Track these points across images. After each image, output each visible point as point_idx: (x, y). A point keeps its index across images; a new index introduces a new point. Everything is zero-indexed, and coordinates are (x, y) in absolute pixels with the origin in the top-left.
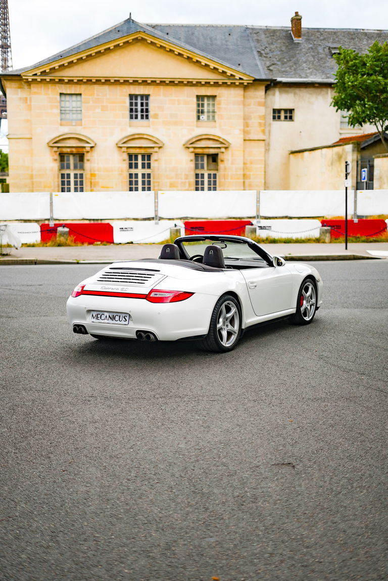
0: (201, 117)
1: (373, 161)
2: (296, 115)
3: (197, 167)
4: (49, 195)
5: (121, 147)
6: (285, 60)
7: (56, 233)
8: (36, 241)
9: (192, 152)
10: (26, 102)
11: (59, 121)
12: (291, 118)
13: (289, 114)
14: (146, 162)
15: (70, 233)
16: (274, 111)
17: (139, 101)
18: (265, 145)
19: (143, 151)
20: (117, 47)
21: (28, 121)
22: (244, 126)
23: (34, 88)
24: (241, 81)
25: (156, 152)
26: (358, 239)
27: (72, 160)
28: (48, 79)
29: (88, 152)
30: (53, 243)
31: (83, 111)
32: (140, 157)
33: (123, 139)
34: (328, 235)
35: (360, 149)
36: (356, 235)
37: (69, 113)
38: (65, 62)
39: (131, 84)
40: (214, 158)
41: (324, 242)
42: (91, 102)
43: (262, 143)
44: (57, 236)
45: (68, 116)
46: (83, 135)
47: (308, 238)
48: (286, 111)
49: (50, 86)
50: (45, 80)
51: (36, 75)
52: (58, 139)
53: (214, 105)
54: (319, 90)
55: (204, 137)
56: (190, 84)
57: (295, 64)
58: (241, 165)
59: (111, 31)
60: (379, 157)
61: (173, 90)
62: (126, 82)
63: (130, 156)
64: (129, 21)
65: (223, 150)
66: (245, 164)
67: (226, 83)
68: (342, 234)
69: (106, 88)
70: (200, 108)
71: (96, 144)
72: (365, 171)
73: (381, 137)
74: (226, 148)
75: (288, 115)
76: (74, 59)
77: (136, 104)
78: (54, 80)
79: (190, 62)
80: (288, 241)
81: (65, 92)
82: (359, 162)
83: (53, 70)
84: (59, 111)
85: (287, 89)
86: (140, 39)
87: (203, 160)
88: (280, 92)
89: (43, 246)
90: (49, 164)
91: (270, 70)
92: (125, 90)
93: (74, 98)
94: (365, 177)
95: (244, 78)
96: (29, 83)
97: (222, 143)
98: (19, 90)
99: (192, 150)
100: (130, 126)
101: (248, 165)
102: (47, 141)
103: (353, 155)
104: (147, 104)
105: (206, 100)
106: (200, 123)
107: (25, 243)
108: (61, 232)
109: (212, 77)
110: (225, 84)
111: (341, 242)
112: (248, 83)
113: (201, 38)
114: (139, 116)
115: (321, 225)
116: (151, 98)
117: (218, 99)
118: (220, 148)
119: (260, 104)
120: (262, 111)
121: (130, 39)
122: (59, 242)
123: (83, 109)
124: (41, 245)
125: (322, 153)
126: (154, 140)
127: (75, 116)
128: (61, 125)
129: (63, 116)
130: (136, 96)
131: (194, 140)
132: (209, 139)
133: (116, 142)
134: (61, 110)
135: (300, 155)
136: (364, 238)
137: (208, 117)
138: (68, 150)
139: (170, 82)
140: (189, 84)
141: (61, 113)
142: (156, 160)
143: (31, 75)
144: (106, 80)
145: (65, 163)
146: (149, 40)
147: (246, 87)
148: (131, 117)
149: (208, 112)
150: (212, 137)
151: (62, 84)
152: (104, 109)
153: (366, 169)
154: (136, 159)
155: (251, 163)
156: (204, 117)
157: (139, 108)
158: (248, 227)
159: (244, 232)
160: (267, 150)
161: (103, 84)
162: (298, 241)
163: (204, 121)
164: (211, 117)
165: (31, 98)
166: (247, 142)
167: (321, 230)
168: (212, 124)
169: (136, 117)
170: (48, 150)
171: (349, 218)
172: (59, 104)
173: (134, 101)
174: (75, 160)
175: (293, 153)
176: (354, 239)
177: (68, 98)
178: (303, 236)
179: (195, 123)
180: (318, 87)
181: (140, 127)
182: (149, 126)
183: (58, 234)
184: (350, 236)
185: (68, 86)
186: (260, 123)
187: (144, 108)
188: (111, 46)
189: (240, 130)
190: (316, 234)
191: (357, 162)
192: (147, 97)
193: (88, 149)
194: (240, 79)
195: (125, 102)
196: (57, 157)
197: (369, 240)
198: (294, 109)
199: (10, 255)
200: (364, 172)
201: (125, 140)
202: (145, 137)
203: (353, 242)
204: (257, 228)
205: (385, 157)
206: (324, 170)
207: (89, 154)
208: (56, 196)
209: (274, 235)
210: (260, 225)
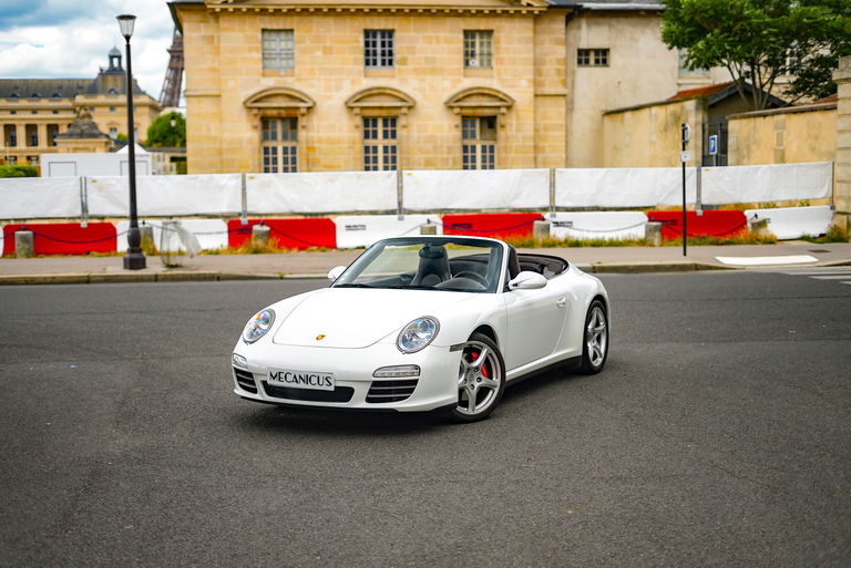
0: (470, 63)
1: (727, 124)
2: (614, 58)
3: (465, 135)
4: (241, 178)
5: (352, 108)
7: (251, 233)
8: (221, 246)
9: (457, 114)
10: (213, 43)
11: (261, 70)
12: (605, 62)
13: (602, 56)
14: (389, 129)
15: (270, 234)
16: (580, 52)
17: (379, 40)
18: (567, 103)
19: (384, 113)
21: (214, 70)
22: (535, 75)
23: (224, 23)
24: (530, 9)
25: (405, 114)
26: (704, 240)
27: (279, 127)
28: (244, 8)
29: (303, 115)
30: (247, 249)
31: (296, 55)
32: (380, 123)
33: (355, 95)
34: (658, 234)
35: (707, 107)
36: (701, 234)
37: (275, 59)
39: (366, 14)
40: (490, 123)
41: (652, 245)
42: (308, 42)
43: (562, 101)
44: (252, 239)
45: (276, 63)
46: (296, 91)
47: (628, 239)
48: (597, 51)
49: (247, 19)
50: (240, 9)
51: (226, 2)
52: (258, 96)
53: (489, 43)
54: (646, 21)
55: (475, 91)
58: (531, 133)
60: (735, 118)
61: (429, 22)
62: (359, 12)
63: (366, 121)
65: (504, 110)
66: (536, 130)
67: (507, 12)
68: (679, 233)
69: (330, 21)
70: (470, 49)
71: (315, 104)
72: (714, 139)
73: (738, 88)
74: (509, 108)
75: (601, 58)
77: (374, 44)
78: (253, 9)
80: (597, 244)
81: (269, 27)
82: (707, 126)
84: (260, 55)
85: (601, 20)
87: (474, 126)
88: (588, 25)
89: (231, 253)
90: (246, 133)
92: (357, 24)
93: (283, 36)
94: (715, 148)
95: (535, 4)
96: (216, 15)
97: (501, 100)
98: (202, 25)
99: (457, 110)
100: (366, 76)
101: (542, 133)
102: (243, 100)
103: (696, 115)
104: (390, 44)
105: (478, 36)
106: (469, 71)
107: (206, 249)
108: (259, 231)
109: (487, 4)
110: (505, 13)
111: (677, 245)
112: (540, 12)
114: (379, 62)
115: (646, 219)
116: (396, 35)
117: (495, 34)
118: (499, 107)
119: (557, 42)
120: (561, 51)
122: (255, 247)
123: (295, 51)
124: (229, 252)
125: (651, 114)
126: (402, 96)
127: (284, 63)
128: (264, 75)
129: (267, 62)
130: (375, 32)
131: (461, 96)
132: (483, 94)
133: (345, 99)
134: (263, 54)
135: (619, 116)
136: (712, 238)
137: (481, 62)
138: (275, 112)
139: (425, 10)
140: (453, 14)
141: (264, 59)
142: (404, 127)
143: (219, 2)
145: (270, 131)
147: (537, 18)
148: (367, 63)
149: (481, 54)
150: (486, 92)
151: (265, 15)
152: (327, 51)
153: (716, 136)
154: (375, 125)
155: (546, 129)
156: (475, 62)
157: (379, 49)
158: (537, 223)
159: (531, 230)
160: (570, 110)
161: (326, 14)
162: (613, 244)
163: (475, 68)
164: (485, 63)
165: (219, 37)
166: (540, 99)
167: (647, 226)
168: (488, 72)
169: (375, 63)
170: (244, 113)
171: (690, 208)
172: (260, 45)
173: (371, 40)
174: (284, 127)
175: (608, 113)
176: (697, 240)
177: (273, 36)
178: (620, 236)
179: (462, 71)
180: (644, 16)
181: (381, 78)
182: (394, 76)
183: (253, 235)
184: (691, 235)
185: (273, 18)
187: (387, 49)
189: (529, 80)
190: (640, 233)
191: (703, 126)
192: (391, 33)
193: (303, 111)
194: (529, 5)
195: (358, 41)
196: (257, 122)
197: (720, 242)
198: (608, 50)
199: (181, 267)
200: (713, 141)
201: (358, 97)
202: (388, 92)
203: (694, 244)
204: (552, 225)
205: (745, 117)
206: (654, 138)
207: (305, 119)
208: (252, 178)
209: (576, 235)
210: (555, 220)
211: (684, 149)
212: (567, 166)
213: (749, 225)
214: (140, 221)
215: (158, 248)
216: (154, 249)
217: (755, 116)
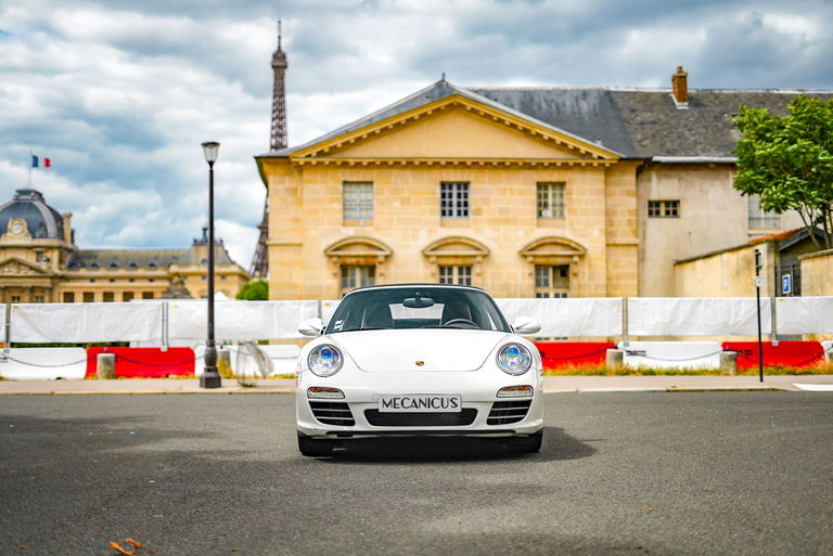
0: (543, 213)
1: (799, 265)
2: (684, 209)
3: (538, 284)
4: (317, 306)
5: (428, 257)
6: (665, 133)
9: (531, 263)
10: (296, 194)
11: (341, 220)
12: (675, 213)
13: (672, 208)
14: (465, 277)
16: (651, 204)
17: (455, 191)
18: (638, 252)
19: (460, 262)
20: (424, 116)
21: (296, 220)
22: (606, 225)
23: (307, 176)
24: (602, 161)
25: (479, 263)
26: (780, 371)
27: (358, 275)
28: (327, 161)
29: (381, 263)
31: (375, 206)
32: (455, 271)
33: (431, 245)
34: (733, 363)
35: (779, 251)
36: (777, 364)
37: (355, 209)
38: (351, 139)
39: (443, 167)
40: (563, 271)
41: (727, 374)
42: (386, 194)
43: (634, 251)
45: (355, 214)
46: (374, 240)
47: (703, 368)
48: (667, 203)
49: (329, 171)
50: (322, 163)
51: (310, 156)
52: (339, 245)
53: (562, 195)
54: (714, 174)
55: (548, 241)
56: (527, 166)
57: (680, 137)
58: (605, 282)
59: (416, 98)
60: (808, 258)
61: (503, 174)
62: (436, 165)
63: (442, 269)
64: (440, 85)
65: (576, 259)
66: (608, 279)
67: (579, 164)
68: (754, 362)
69: (408, 173)
70: (543, 200)
71: (392, 252)
72: (787, 278)
73: (810, 233)
74: (582, 257)
75: (671, 209)
76: (364, 134)
77: (451, 196)
78: (335, 163)
79: (527, 136)
80: (671, 373)
81: (349, 179)
82: (779, 269)
83: (334, 150)
84: (341, 206)
85: (670, 172)
86: (455, 106)
87: (546, 274)
88: (659, 178)
90: (326, 280)
91: (643, 146)
92: (434, 176)
93: (363, 188)
94: (787, 287)
95: (605, 157)
96: (300, 169)
97: (574, 249)
98: (287, 178)
99: (530, 259)
100: (442, 226)
101: (614, 281)
102: (324, 247)
104: (466, 196)
105: (550, 188)
106: (542, 221)
107: (281, 373)
109: (558, 156)
110: (577, 165)
111: (753, 375)
112: (611, 164)
113: (544, 105)
114: (455, 213)
115: (721, 348)
116: (472, 187)
117: (567, 186)
118: (571, 256)
119: (628, 193)
120: (632, 203)
121: (442, 105)
123: (375, 203)
125: (722, 260)
126: (476, 245)
127: (363, 213)
128: (344, 225)
129: (347, 213)
130: (450, 185)
131: (534, 245)
132: (556, 244)
133: (422, 248)
134: (344, 205)
135: (689, 265)
136: (789, 368)
137: (554, 213)
138: (353, 261)
139: (499, 163)
141: (345, 209)
142: (479, 275)
143: (303, 156)
144: (408, 163)
145: (349, 279)
146: (469, 106)
147: (608, 170)
148: (444, 213)
149: (554, 205)
150: (559, 241)
151: (346, 168)
152: (405, 202)
153: (789, 276)
154: (450, 272)
155: (618, 278)
156: (548, 213)
157: (455, 200)
158: (609, 351)
159: (604, 358)
160: (641, 258)
161: (404, 167)
162: (686, 373)
163: (547, 218)
164: (558, 213)
165: (302, 189)
166: (612, 249)
167: (721, 355)
168: (560, 222)
169: (451, 214)
170: (324, 260)
171: (765, 339)
172: (340, 196)
173: (447, 191)
174: (362, 275)
175: (679, 263)
176: (773, 370)
177: (354, 188)
178: (695, 365)
179: (535, 221)
180: (713, 169)
181: (456, 228)
182: (469, 226)
184: (766, 366)
185: (354, 171)
186: (629, 221)
187: (462, 200)
188: (416, 115)
189: (601, 230)
190: (715, 362)
191: (776, 268)
192: (466, 185)
193: (381, 259)
194: (600, 158)
195: (434, 193)
196: (337, 270)
197: (797, 372)
198: (679, 201)
199: (255, 386)
200: (786, 280)
201: (434, 246)
202: (463, 241)
203: (770, 373)
204: (625, 354)
205: (817, 257)
206: (726, 284)
207: (382, 266)
208: (328, 305)
209: (649, 363)
210: (629, 349)
211: (758, 275)
212: (639, 296)
213: (826, 356)
214: (217, 347)
215: (234, 372)
216: (231, 373)
217: (828, 255)
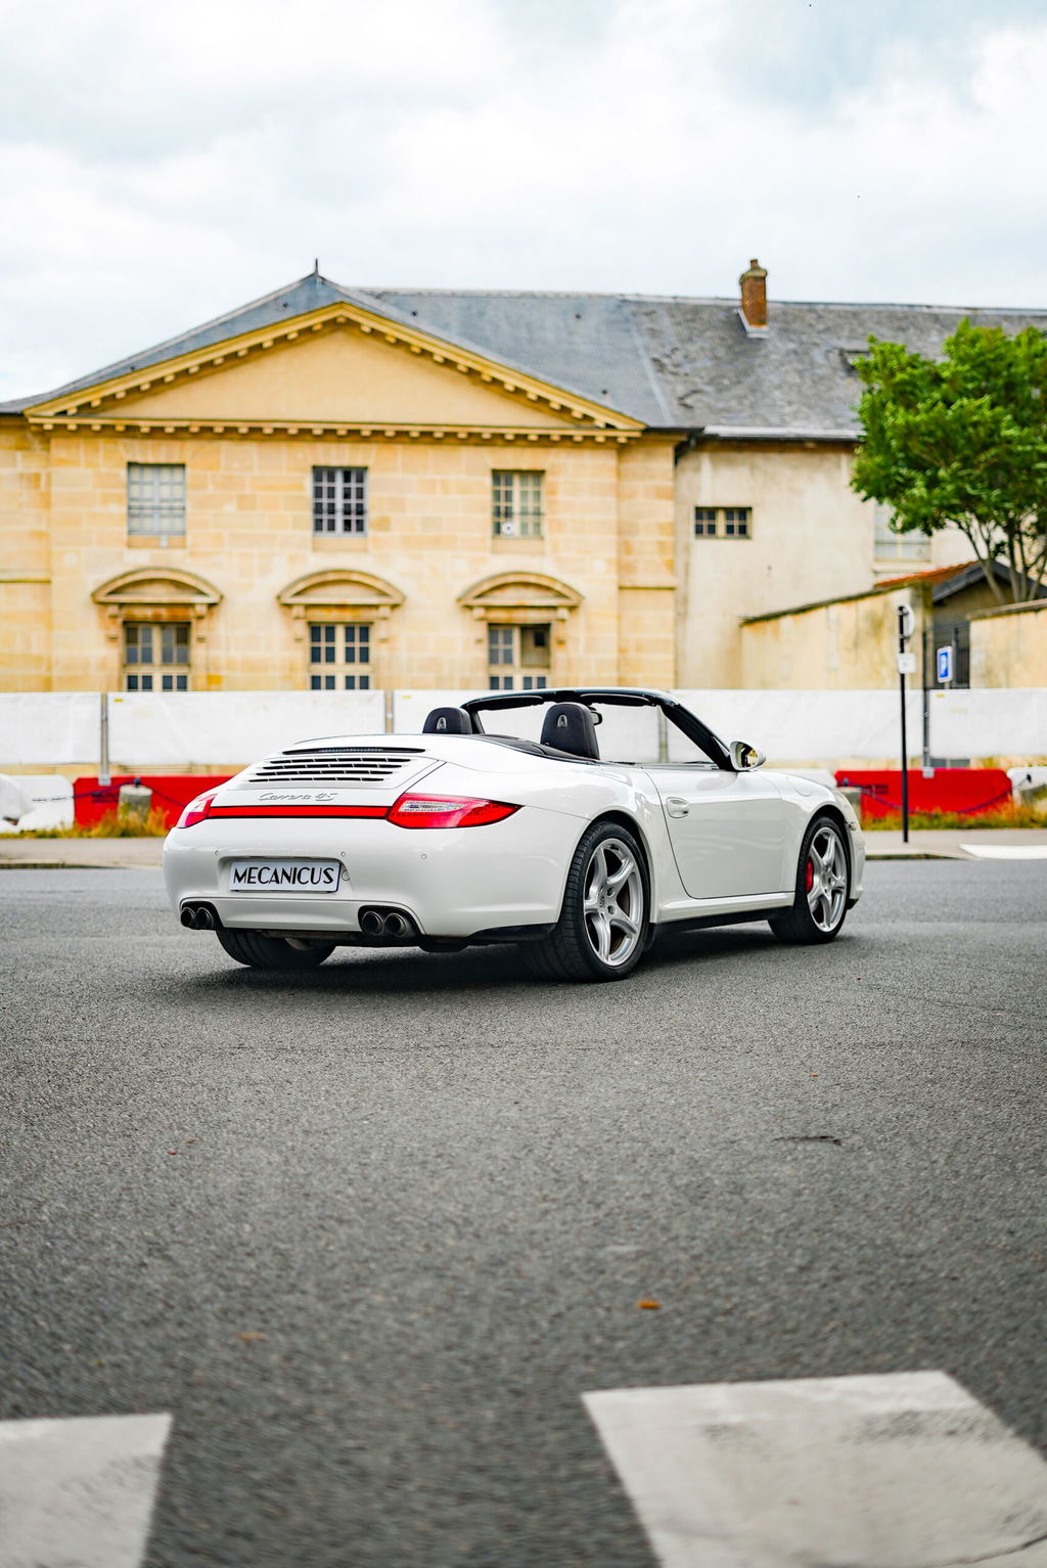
0: (504, 528)
1: (967, 626)
2: (757, 523)
3: (493, 659)
4: (99, 701)
5: (289, 606)
6: (727, 382)
7: (117, 801)
8: (62, 823)
9: (481, 619)
10: (37, 486)
11: (125, 536)
12: (743, 530)
13: (739, 520)
14: (357, 645)
15: (154, 802)
16: (700, 512)
17: (339, 485)
18: (676, 602)
19: (348, 616)
20: (282, 342)
21: (39, 535)
22: (619, 551)
23: (59, 449)
24: (611, 433)
25: (385, 619)
26: (936, 822)
27: (157, 638)
28: (96, 424)
29: (200, 618)
30: (108, 829)
31: (189, 510)
32: (340, 633)
33: (295, 584)
34: (855, 808)
35: (930, 603)
36: (931, 810)
37: (151, 516)
38: (143, 381)
39: (318, 438)
40: (540, 635)
42: (211, 489)
43: (668, 597)
44: (120, 810)
45: (148, 524)
46: (189, 574)
48: (729, 512)
49: (101, 443)
50: (89, 426)
51: (64, 413)
52: (120, 583)
53: (538, 494)
54: (814, 459)
55: (512, 579)
56: (475, 439)
57: (753, 391)
58: (613, 655)
59: (264, 306)
60: (983, 617)
61: (430, 453)
62: (304, 434)
63: (314, 630)
64: (313, 280)
65: (563, 613)
66: (621, 650)
67: (570, 438)
68: (891, 808)
69: (251, 449)
70: (503, 504)
71: (222, 597)
72: (946, 654)
73: (986, 572)
74: (572, 608)
75: (736, 523)
76: (168, 372)
77: (331, 493)
78: (113, 427)
79: (474, 384)
81: (140, 459)
82: (930, 636)
83: (111, 400)
84: (124, 510)
85: (736, 456)
86: (341, 324)
87: (508, 641)
88: (714, 464)
89: (81, 836)
90: (98, 646)
91: (686, 405)
92: (300, 456)
93: (165, 475)
94: (946, 671)
95: (619, 425)
96: (44, 436)
97: (560, 595)
98: (19, 455)
99: (479, 613)
100: (315, 549)
101: (632, 655)
102: (91, 588)
104: (360, 494)
105: (516, 480)
106: (501, 543)
107: (31, 828)
108: (131, 797)
109: (534, 422)
110: (567, 439)
111: (889, 829)
112: (629, 438)
113: (505, 325)
114: (339, 525)
115: (834, 782)
116: (371, 478)
117: (548, 478)
118: (554, 608)
119: (660, 493)
120: (666, 511)
121: (316, 321)
122: (123, 825)
123: (189, 505)
124: (76, 834)
125: (828, 619)
126: (379, 585)
127: (166, 524)
128: (130, 546)
129: (136, 523)
130: (331, 473)
131: (486, 587)
132: (527, 585)
133: (276, 593)
134: (130, 508)
135: (769, 626)
136: (951, 817)
137: (524, 526)
138: (149, 613)
139: (422, 433)
140: (473, 440)
141: (131, 516)
142: (384, 641)
143: (51, 413)
144: (251, 429)
145: (139, 647)
146: (367, 325)
147: (623, 449)
148: (318, 525)
149: (524, 513)
150: (532, 580)
151: (134, 437)
152: (245, 503)
153: (949, 650)
154: (331, 637)
155: (639, 649)
156: (511, 527)
157: (339, 502)
160: (682, 616)
161: (244, 437)
163: (511, 537)
164: (531, 529)
165: (49, 476)
166: (627, 593)
168: (534, 545)
169: (332, 526)
170: (92, 613)
171: (912, 765)
172: (122, 491)
173: (325, 484)
174: (164, 640)
175: (750, 621)
176: (925, 821)
177: (149, 475)
179: (489, 542)
180: (812, 451)
181: (340, 552)
182: (365, 551)
183: (121, 803)
184: (912, 813)
185: (149, 443)
186: (661, 544)
187: (353, 501)
188: (266, 339)
189: (609, 561)
191: (924, 635)
192: (361, 473)
193: (201, 610)
194: (608, 426)
195: (301, 487)
196: (117, 630)
197: (966, 824)
198: (750, 509)
200: (944, 658)
201: (301, 586)
202: (355, 577)
203: (920, 827)
205: (999, 615)
206: (835, 662)
207: (204, 624)
208: (118, 702)
211: (902, 651)
213: (1016, 794)
217: (1018, 612)
